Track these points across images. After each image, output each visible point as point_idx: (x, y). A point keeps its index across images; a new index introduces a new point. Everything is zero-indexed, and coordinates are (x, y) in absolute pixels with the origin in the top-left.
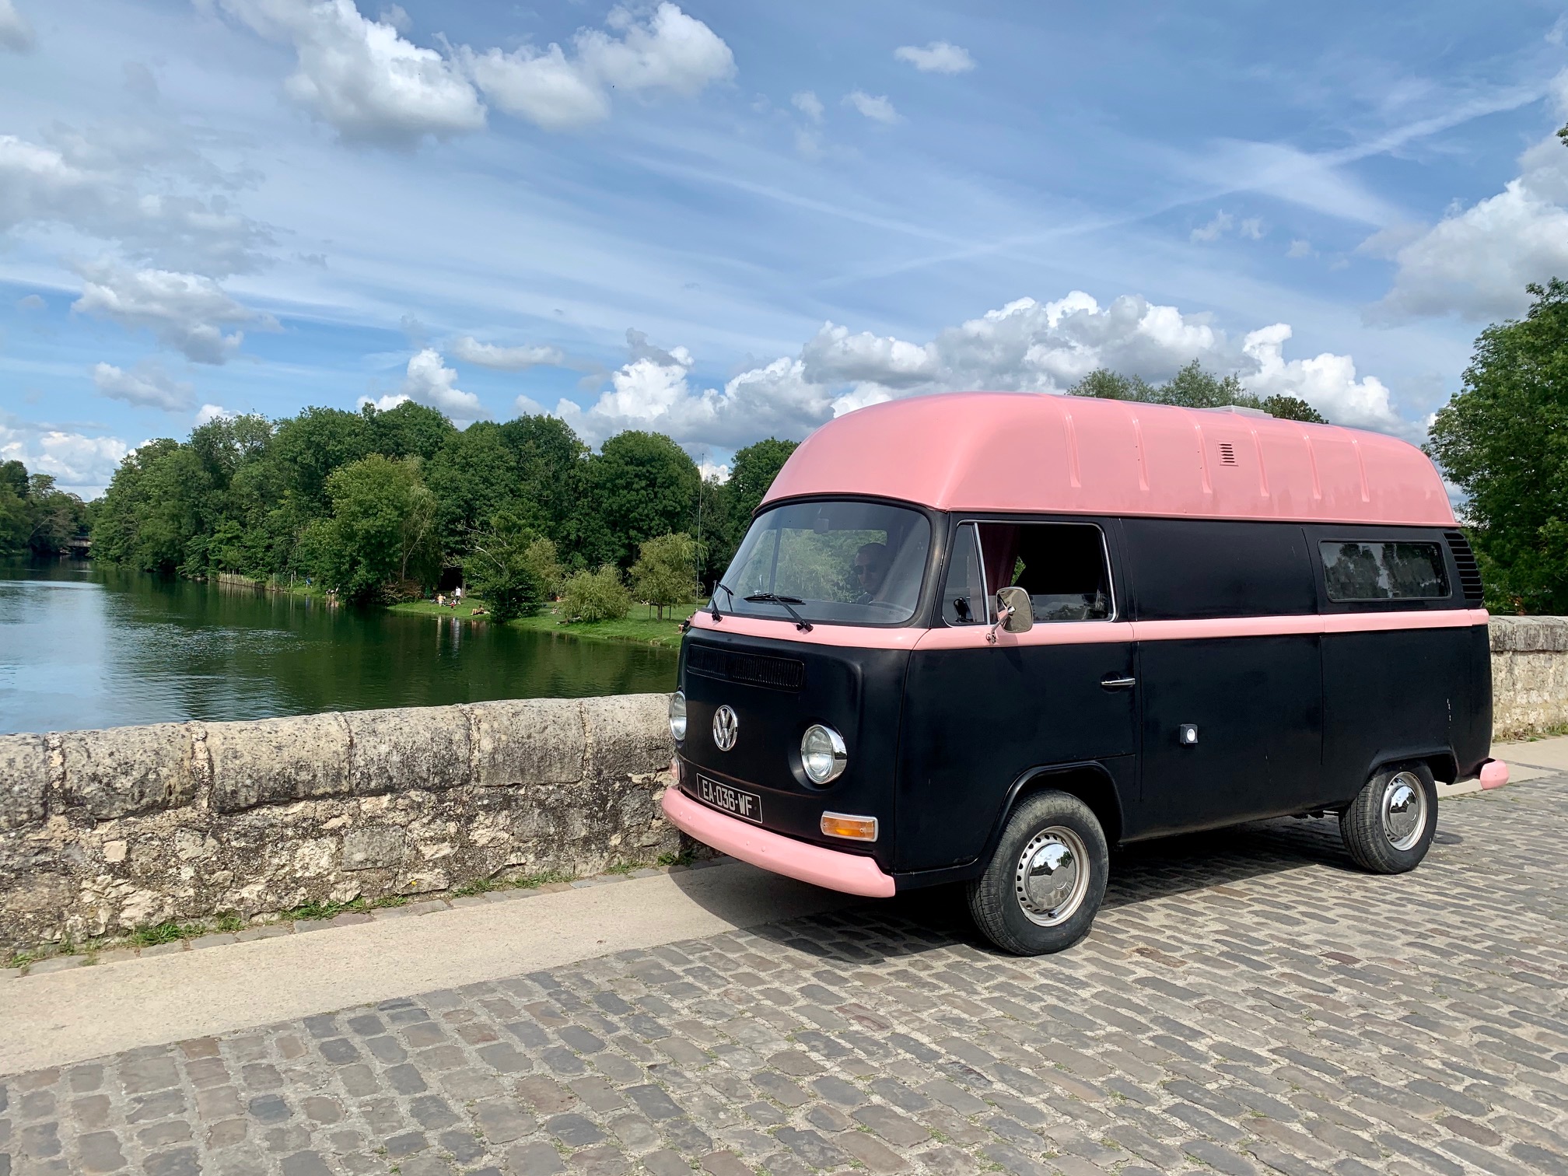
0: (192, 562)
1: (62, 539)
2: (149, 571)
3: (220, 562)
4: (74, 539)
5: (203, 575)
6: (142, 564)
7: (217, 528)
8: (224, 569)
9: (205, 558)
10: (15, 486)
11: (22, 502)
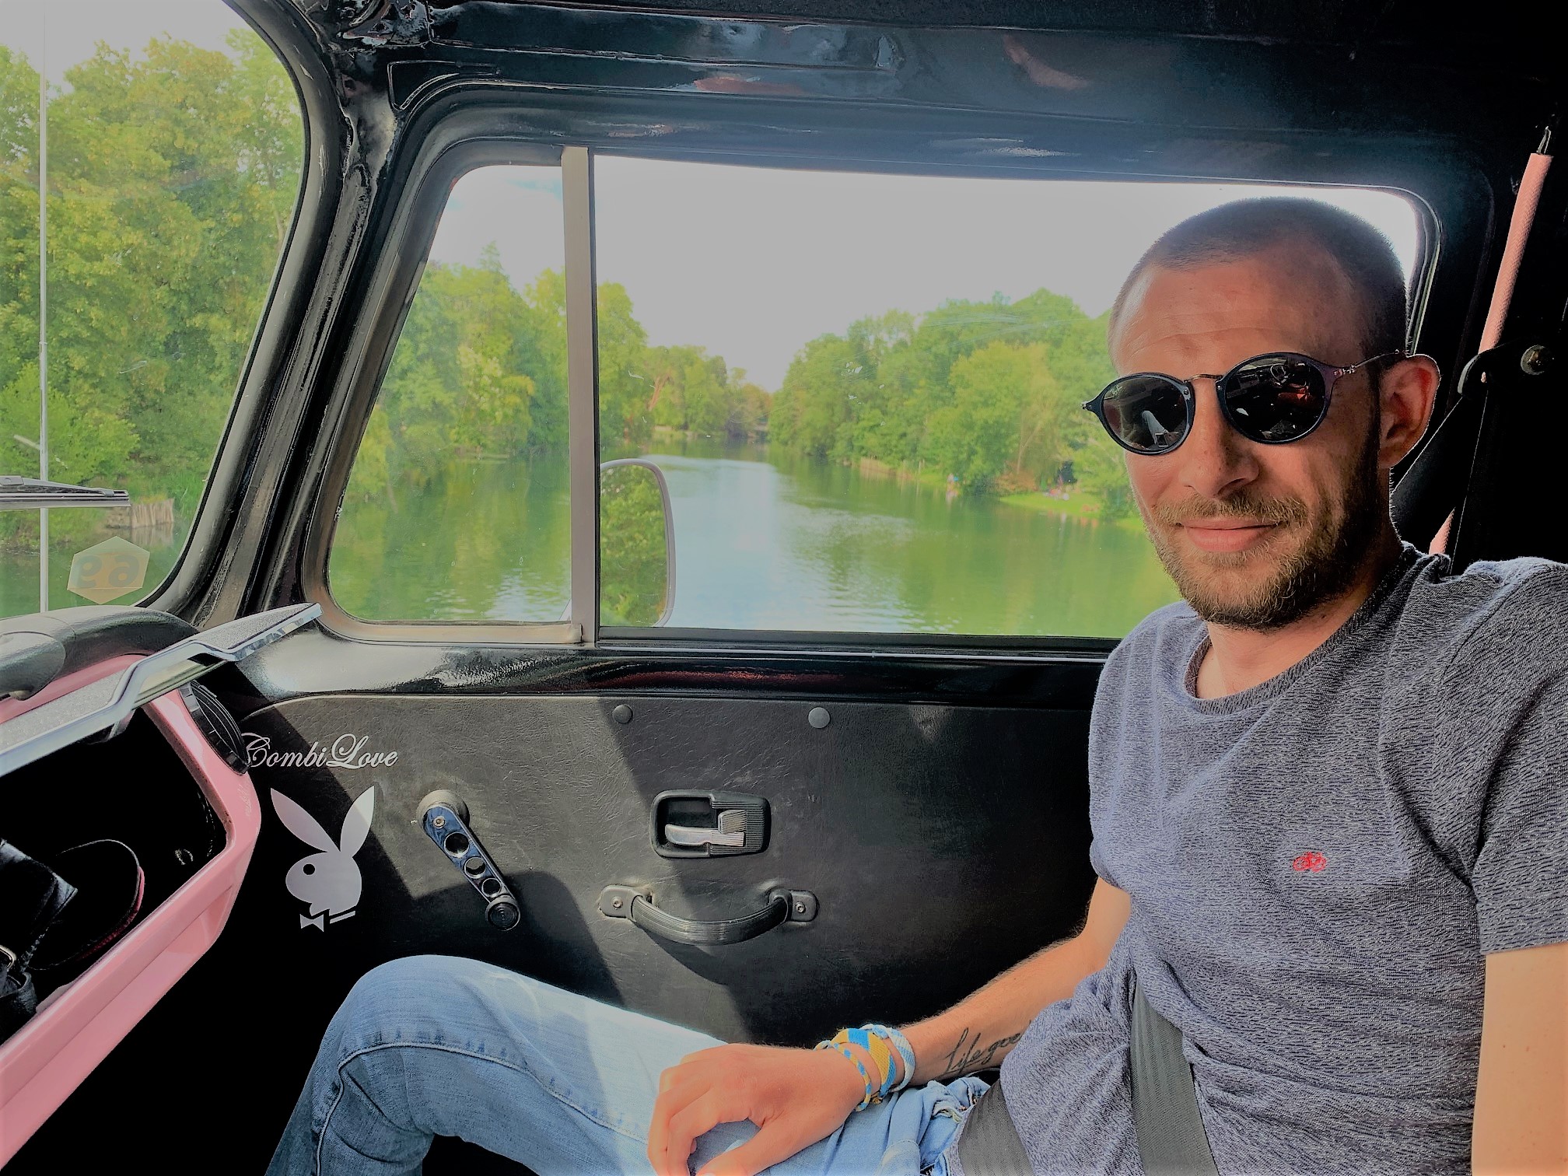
0: (840, 447)
1: (750, 424)
2: (809, 454)
3: (862, 448)
4: (760, 424)
5: (848, 460)
6: (804, 448)
7: (862, 416)
8: (865, 455)
9: (850, 443)
10: (718, 377)
11: (722, 391)
